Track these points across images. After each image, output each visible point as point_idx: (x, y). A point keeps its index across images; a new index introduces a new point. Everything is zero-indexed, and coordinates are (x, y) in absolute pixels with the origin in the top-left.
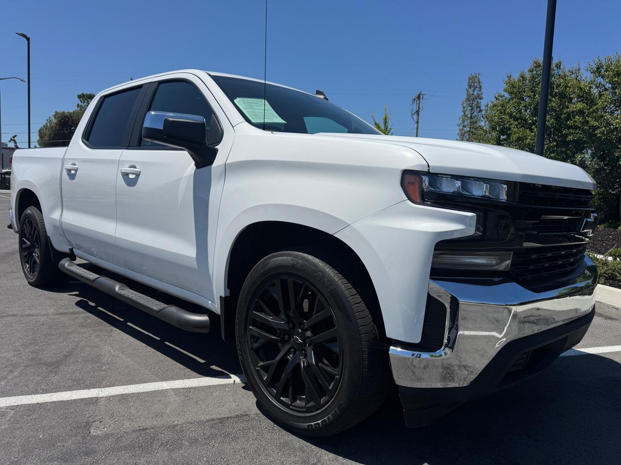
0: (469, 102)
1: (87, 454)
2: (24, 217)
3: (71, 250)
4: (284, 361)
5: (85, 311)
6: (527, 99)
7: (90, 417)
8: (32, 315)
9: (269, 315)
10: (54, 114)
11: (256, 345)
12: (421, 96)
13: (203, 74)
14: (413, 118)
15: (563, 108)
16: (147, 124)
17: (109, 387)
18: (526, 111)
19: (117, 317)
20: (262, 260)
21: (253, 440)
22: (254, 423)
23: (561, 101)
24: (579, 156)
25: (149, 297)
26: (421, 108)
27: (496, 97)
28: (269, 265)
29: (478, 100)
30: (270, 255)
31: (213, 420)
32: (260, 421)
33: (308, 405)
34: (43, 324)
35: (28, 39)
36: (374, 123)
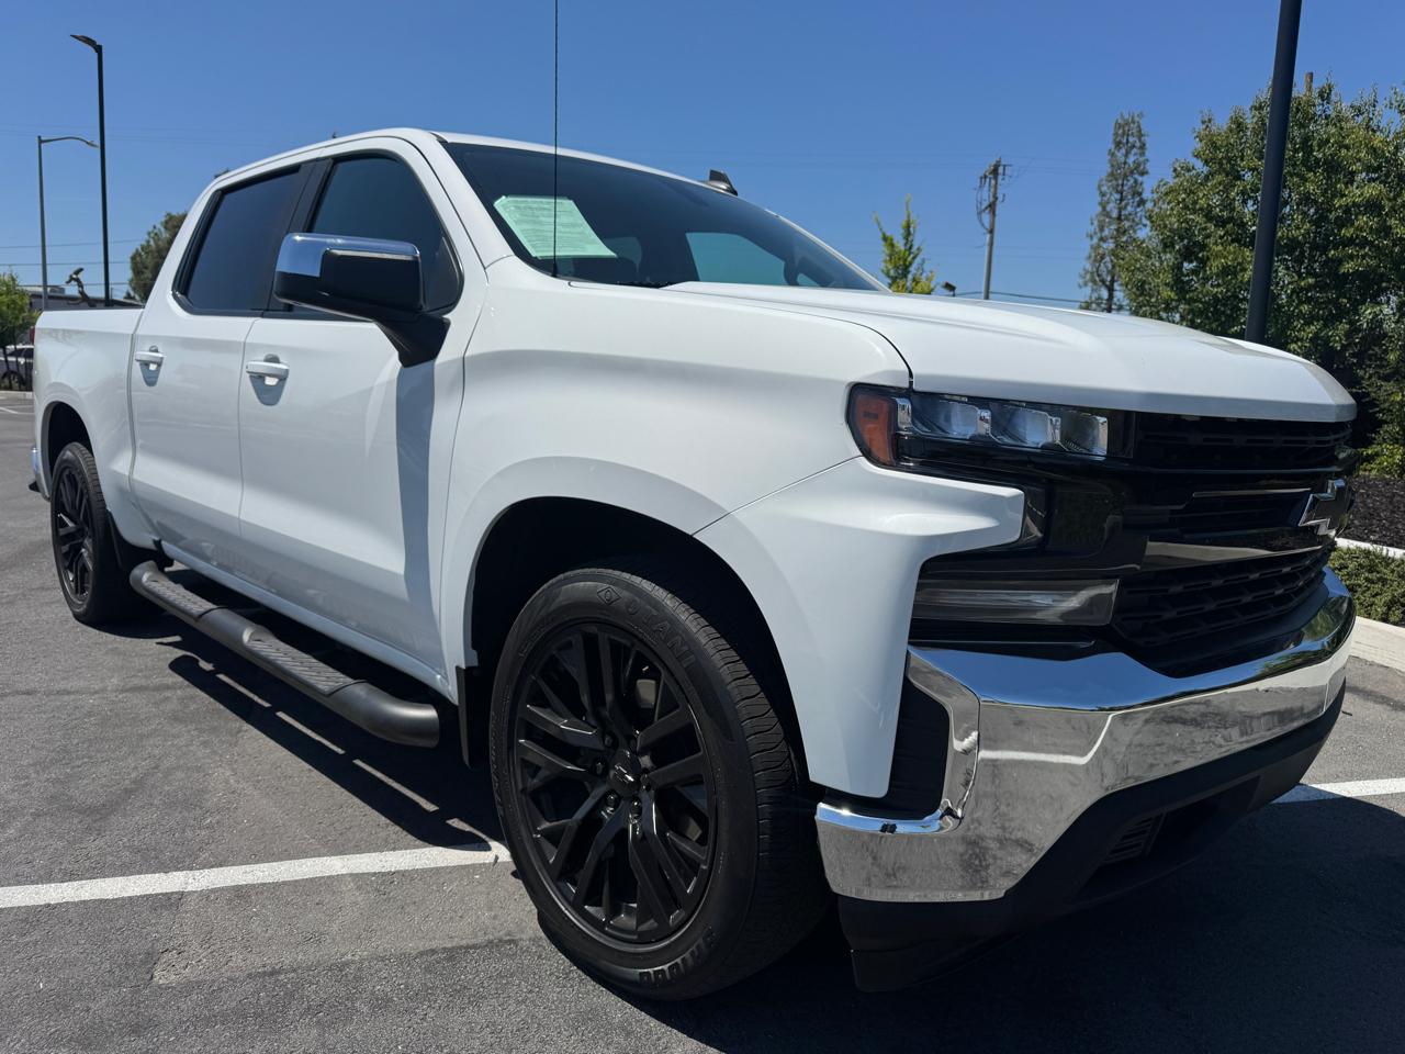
0: (1114, 182)
1: (136, 1030)
2: (60, 466)
3: (158, 543)
4: (592, 822)
5: (186, 683)
6: (1248, 177)
7: (158, 940)
8: (69, 693)
9: (561, 716)
10: (163, 219)
11: (535, 782)
12: (1001, 170)
13: (426, 140)
14: (981, 221)
15: (1334, 196)
16: (284, 265)
17: (212, 867)
18: (1245, 202)
19: (256, 698)
20: (545, 586)
21: (518, 1003)
22: (526, 962)
23: (1329, 178)
24: (1369, 311)
25: (315, 657)
26: (1000, 198)
27: (1175, 170)
28: (557, 600)
29: (1136, 176)
30: (561, 576)
31: (433, 951)
32: (540, 957)
33: (644, 927)
34: (89, 714)
35: (99, 49)
36: (881, 235)
